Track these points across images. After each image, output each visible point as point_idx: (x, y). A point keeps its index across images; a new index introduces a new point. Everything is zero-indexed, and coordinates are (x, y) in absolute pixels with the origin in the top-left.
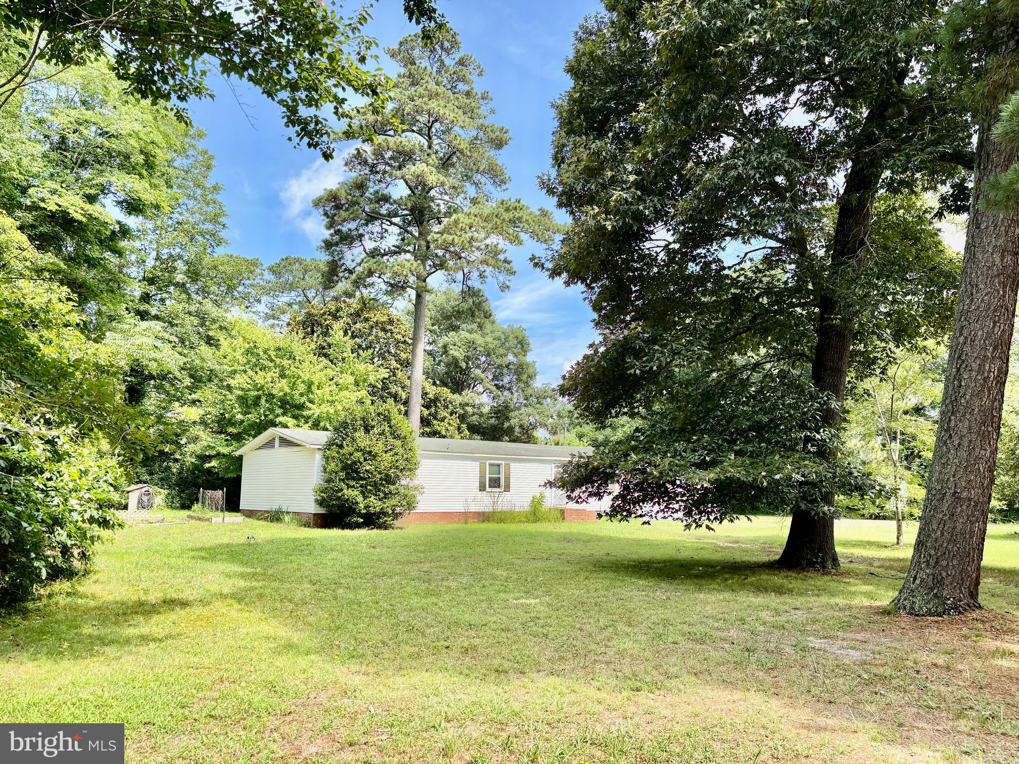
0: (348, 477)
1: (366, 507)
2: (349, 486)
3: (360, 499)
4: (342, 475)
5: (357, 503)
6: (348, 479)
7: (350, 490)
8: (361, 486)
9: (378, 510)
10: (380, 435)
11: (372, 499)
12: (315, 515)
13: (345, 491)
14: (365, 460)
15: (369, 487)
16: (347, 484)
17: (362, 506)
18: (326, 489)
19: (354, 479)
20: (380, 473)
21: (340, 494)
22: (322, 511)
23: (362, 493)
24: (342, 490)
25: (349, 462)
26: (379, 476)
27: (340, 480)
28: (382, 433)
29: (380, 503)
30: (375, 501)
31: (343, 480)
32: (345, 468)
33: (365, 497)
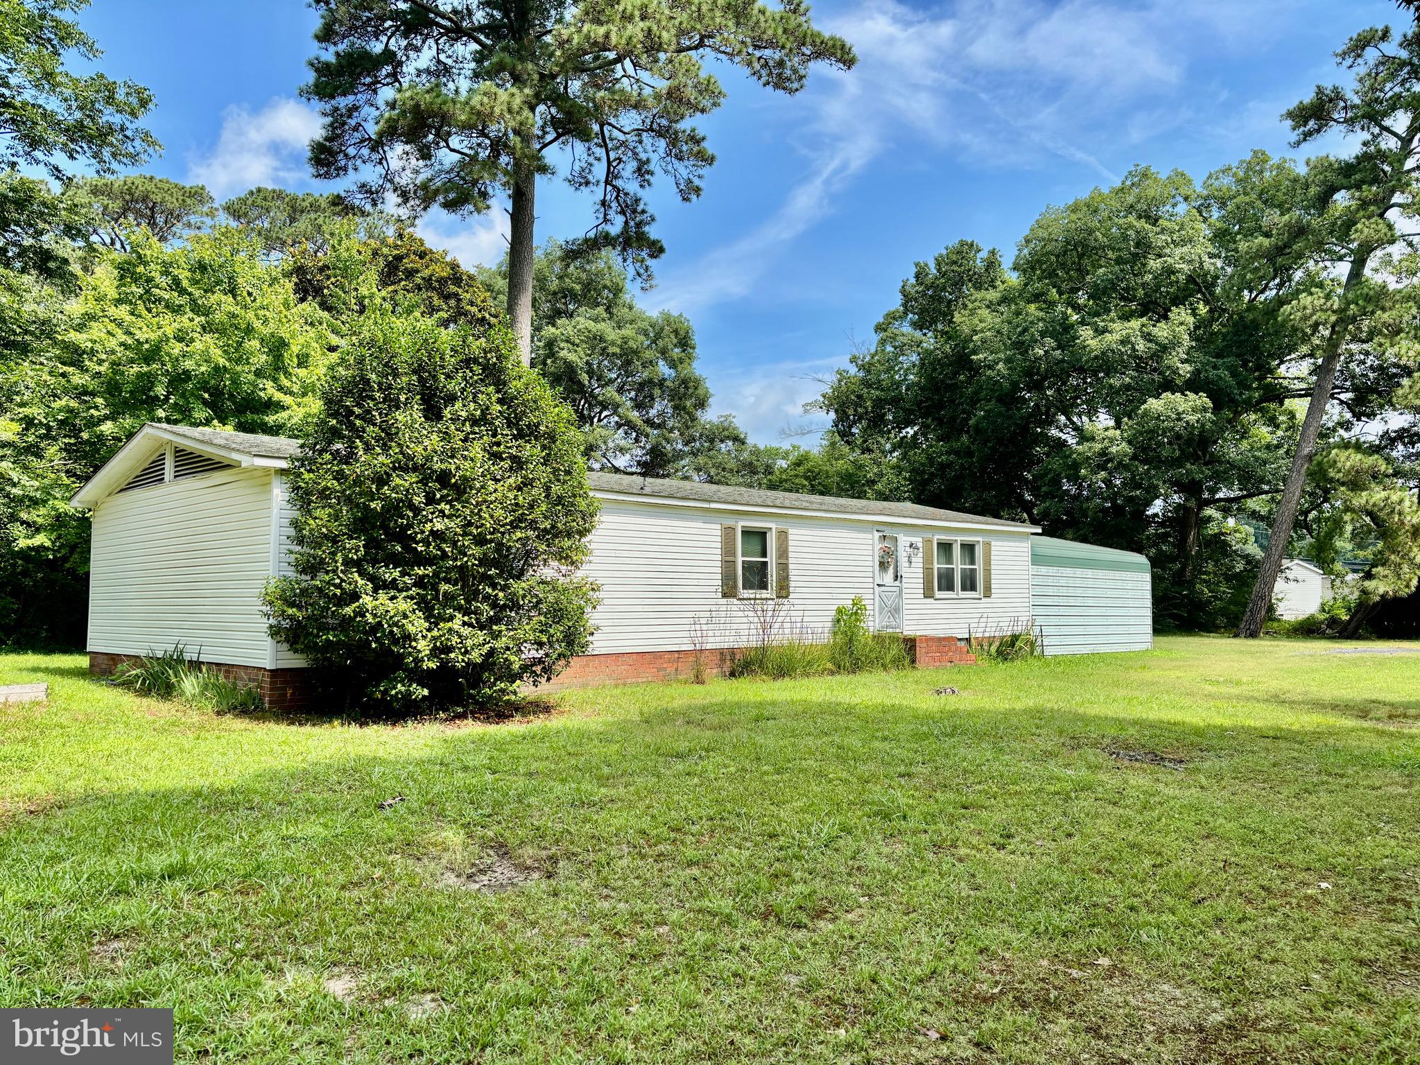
0: (376, 554)
1: (440, 650)
2: (379, 585)
3: (417, 624)
4: (356, 546)
5: (408, 637)
6: (374, 562)
7: (383, 597)
8: (420, 582)
9: (476, 656)
10: (475, 422)
11: (456, 624)
12: (275, 673)
13: (366, 600)
14: (430, 500)
15: (444, 587)
16: (372, 579)
17: (423, 646)
18: (304, 592)
19: (394, 560)
20: (480, 541)
21: (348, 610)
22: (296, 661)
23: (425, 606)
24: (355, 596)
25: (376, 505)
26: (475, 551)
27: (348, 563)
28: (482, 420)
29: (481, 636)
30: (466, 631)
31: (358, 564)
32: (364, 523)
33: (434, 620)
